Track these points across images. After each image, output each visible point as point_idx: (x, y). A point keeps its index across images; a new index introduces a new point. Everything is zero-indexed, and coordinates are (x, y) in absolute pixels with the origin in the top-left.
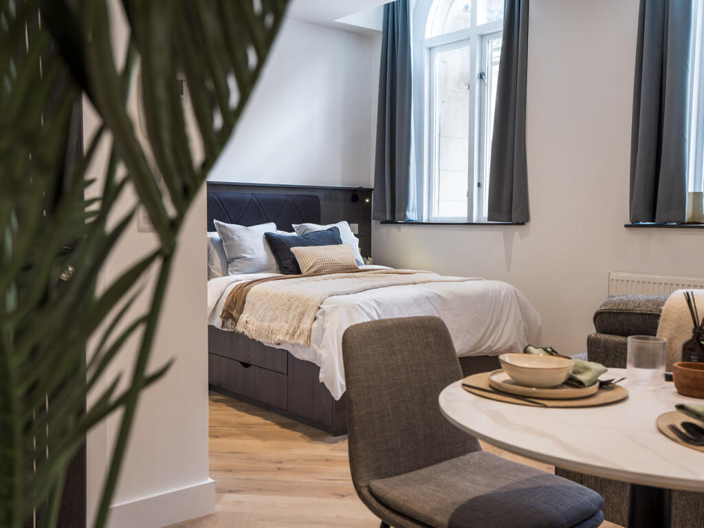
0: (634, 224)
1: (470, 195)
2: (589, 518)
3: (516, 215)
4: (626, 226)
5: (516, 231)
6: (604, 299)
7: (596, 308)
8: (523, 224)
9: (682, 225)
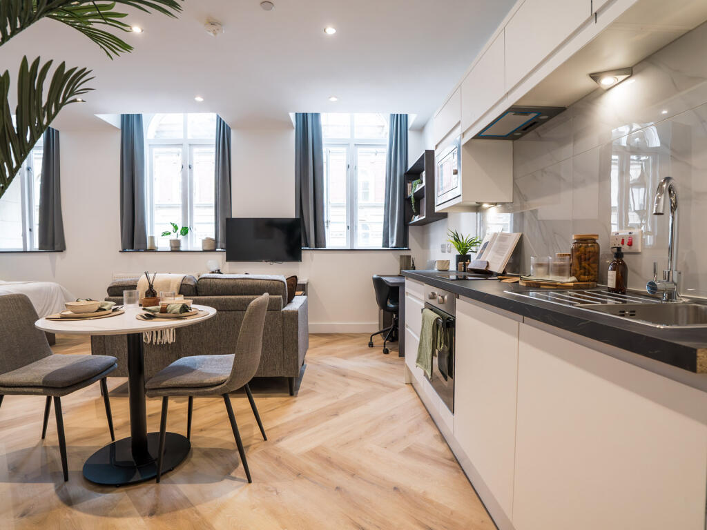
0: (123, 251)
1: (24, 235)
2: (112, 366)
3: (57, 247)
4: (120, 251)
5: (58, 256)
6: (111, 282)
7: (108, 286)
8: (62, 251)
9: (146, 250)
